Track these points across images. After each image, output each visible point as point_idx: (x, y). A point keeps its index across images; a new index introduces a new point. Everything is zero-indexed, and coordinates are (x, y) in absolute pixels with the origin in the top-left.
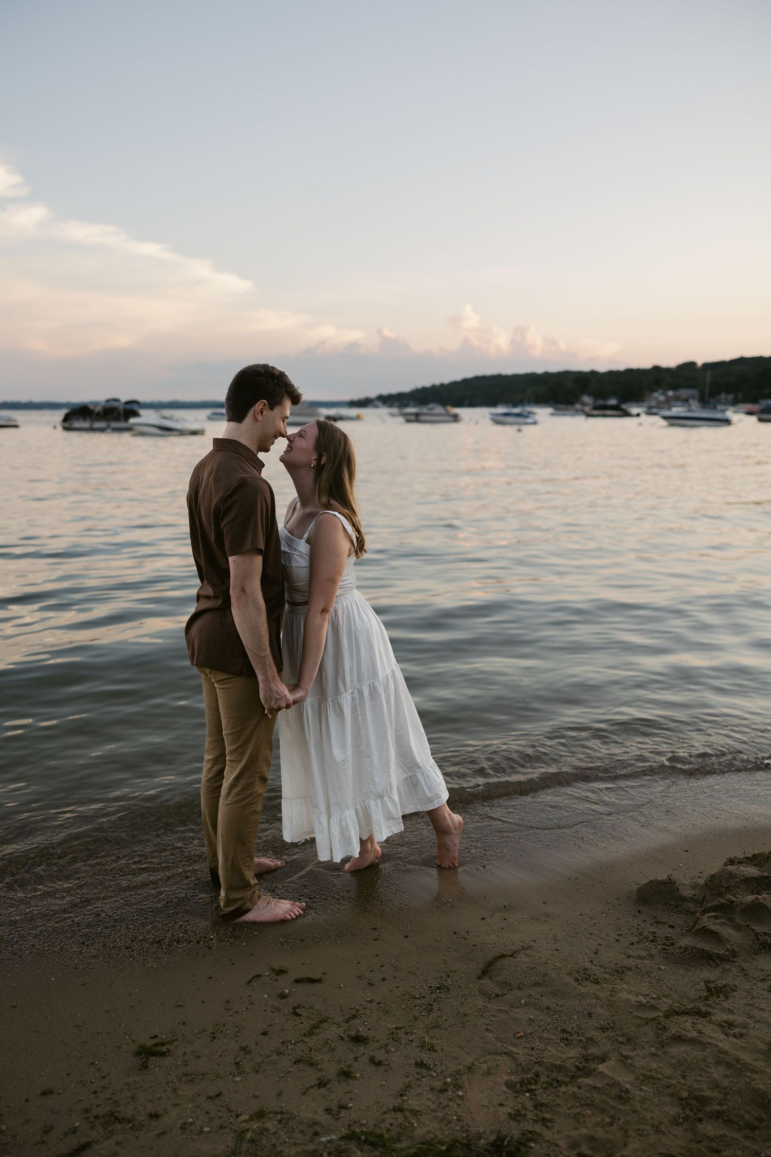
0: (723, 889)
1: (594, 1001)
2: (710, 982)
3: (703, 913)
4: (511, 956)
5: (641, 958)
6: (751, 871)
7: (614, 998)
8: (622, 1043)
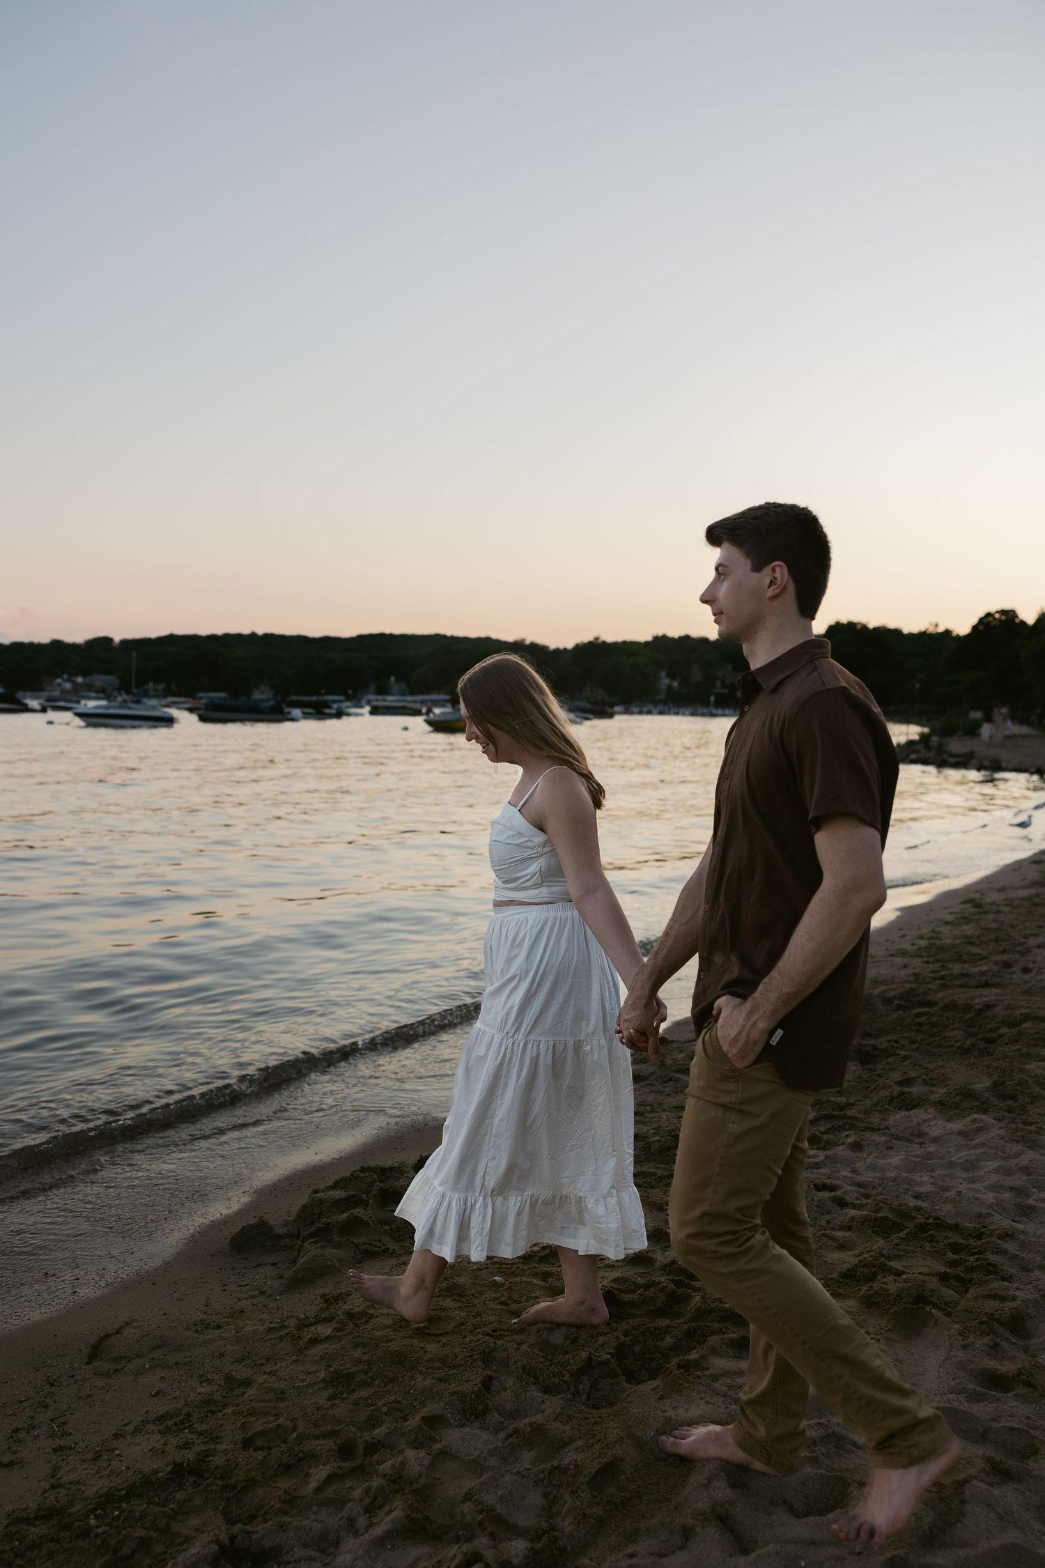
0: (316, 1216)
1: (222, 1342)
2: (326, 1295)
3: (303, 1241)
4: (117, 1333)
5: (255, 1297)
6: (339, 1194)
7: (241, 1334)
8: (262, 1365)
